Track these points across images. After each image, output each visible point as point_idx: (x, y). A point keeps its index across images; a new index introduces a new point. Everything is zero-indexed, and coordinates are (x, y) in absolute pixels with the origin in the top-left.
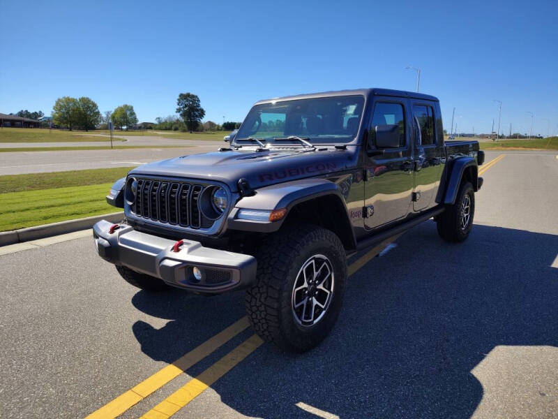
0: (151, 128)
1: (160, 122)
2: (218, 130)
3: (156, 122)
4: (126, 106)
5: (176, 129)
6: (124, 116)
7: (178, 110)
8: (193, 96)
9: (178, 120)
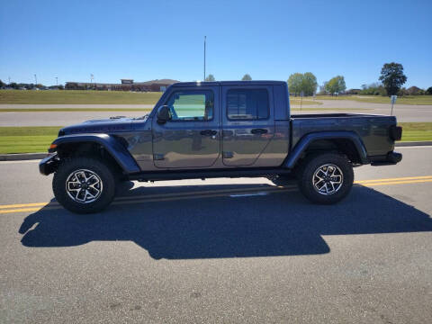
0: (356, 94)
1: (365, 89)
2: (422, 94)
3: (362, 89)
4: (339, 77)
5: (377, 94)
6: (336, 85)
7: (381, 78)
8: (397, 65)
9: (381, 86)
